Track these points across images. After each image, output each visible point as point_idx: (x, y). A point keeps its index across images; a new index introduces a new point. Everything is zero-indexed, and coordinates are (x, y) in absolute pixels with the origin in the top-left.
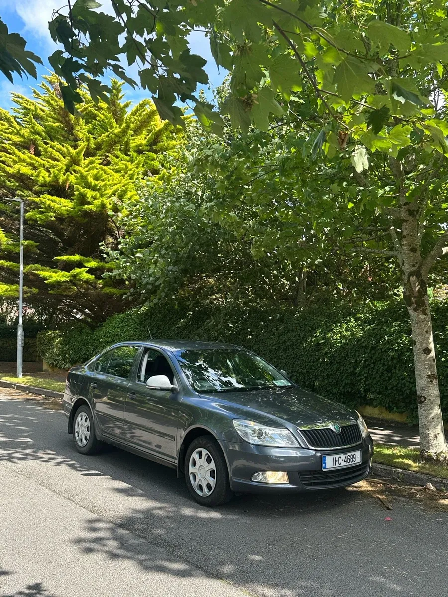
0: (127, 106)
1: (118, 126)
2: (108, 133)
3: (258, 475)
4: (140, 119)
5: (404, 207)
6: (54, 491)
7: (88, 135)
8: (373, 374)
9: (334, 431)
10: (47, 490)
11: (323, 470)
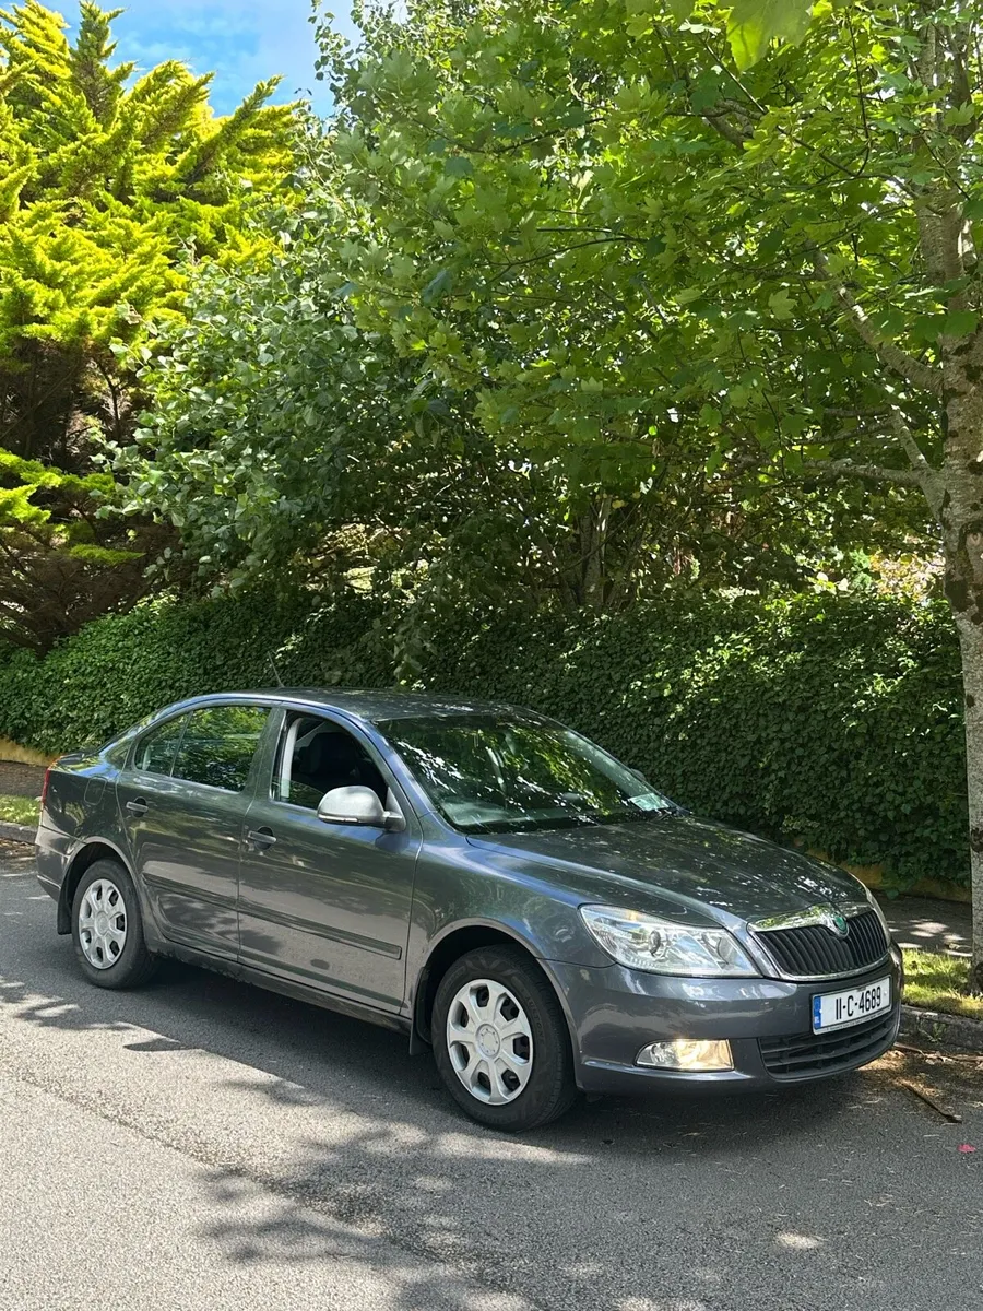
0: (122, 75)
1: (100, 127)
2: (78, 143)
3: (653, 1050)
4: (156, 109)
5: (955, 358)
6: (71, 1099)
7: (25, 148)
8: (800, 773)
9: (834, 929)
10: (50, 1099)
11: (816, 1032)
